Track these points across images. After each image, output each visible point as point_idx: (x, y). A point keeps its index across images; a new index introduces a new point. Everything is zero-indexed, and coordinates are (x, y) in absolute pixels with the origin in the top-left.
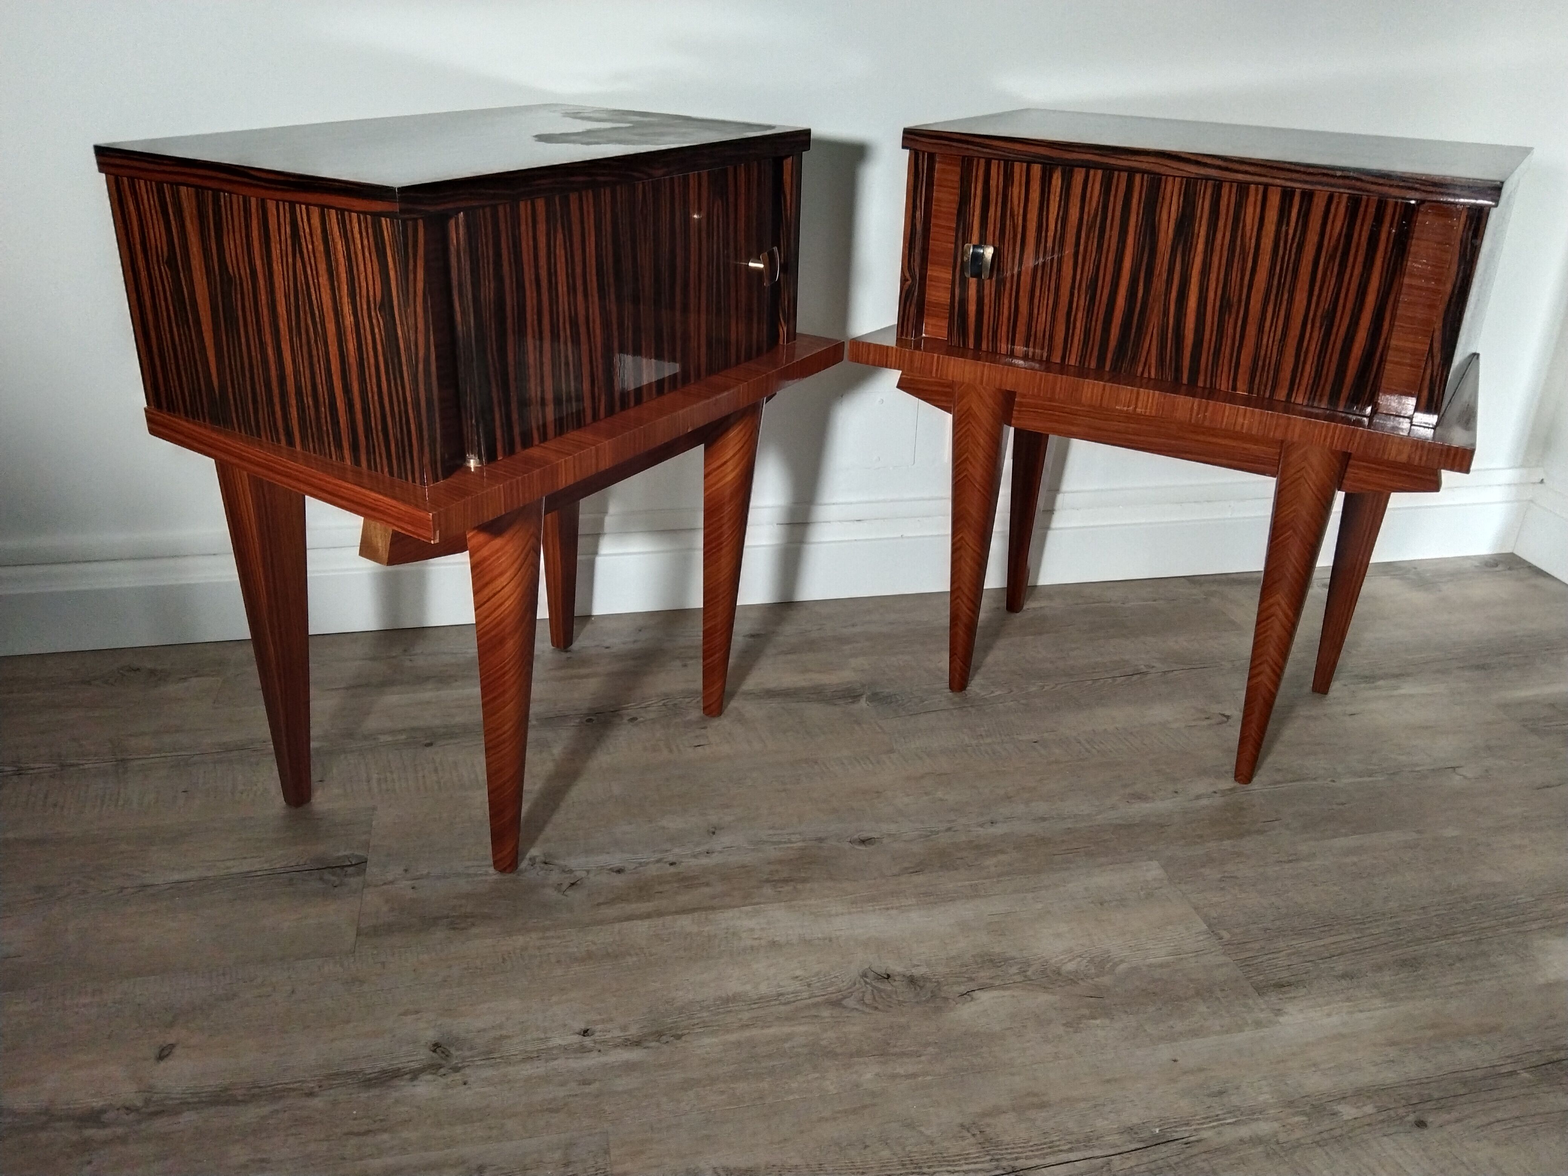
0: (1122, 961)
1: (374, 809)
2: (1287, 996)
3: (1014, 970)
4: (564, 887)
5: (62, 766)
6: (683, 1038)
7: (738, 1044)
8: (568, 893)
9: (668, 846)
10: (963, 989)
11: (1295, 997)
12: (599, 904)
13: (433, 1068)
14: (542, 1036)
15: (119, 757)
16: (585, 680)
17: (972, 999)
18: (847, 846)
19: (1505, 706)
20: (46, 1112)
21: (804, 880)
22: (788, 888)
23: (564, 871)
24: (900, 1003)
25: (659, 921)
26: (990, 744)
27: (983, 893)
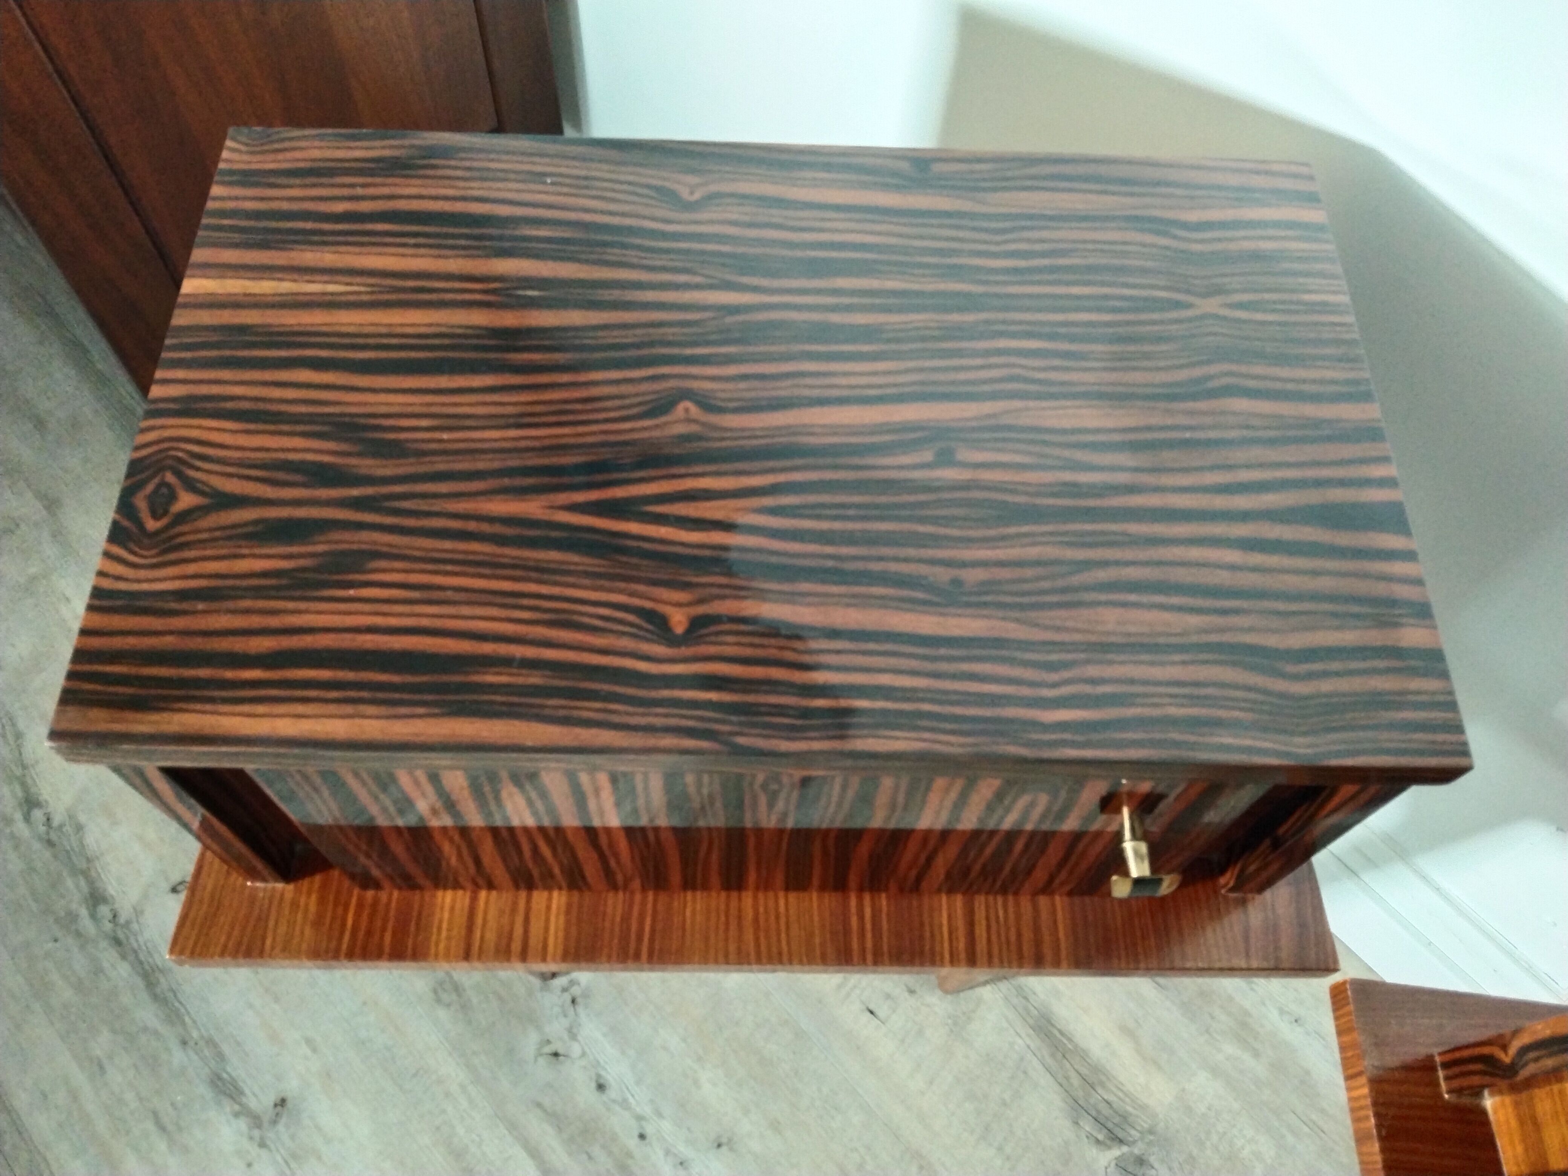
8: (541, 1061)
9: (668, 1110)
13: (256, 1121)
23: (570, 1029)
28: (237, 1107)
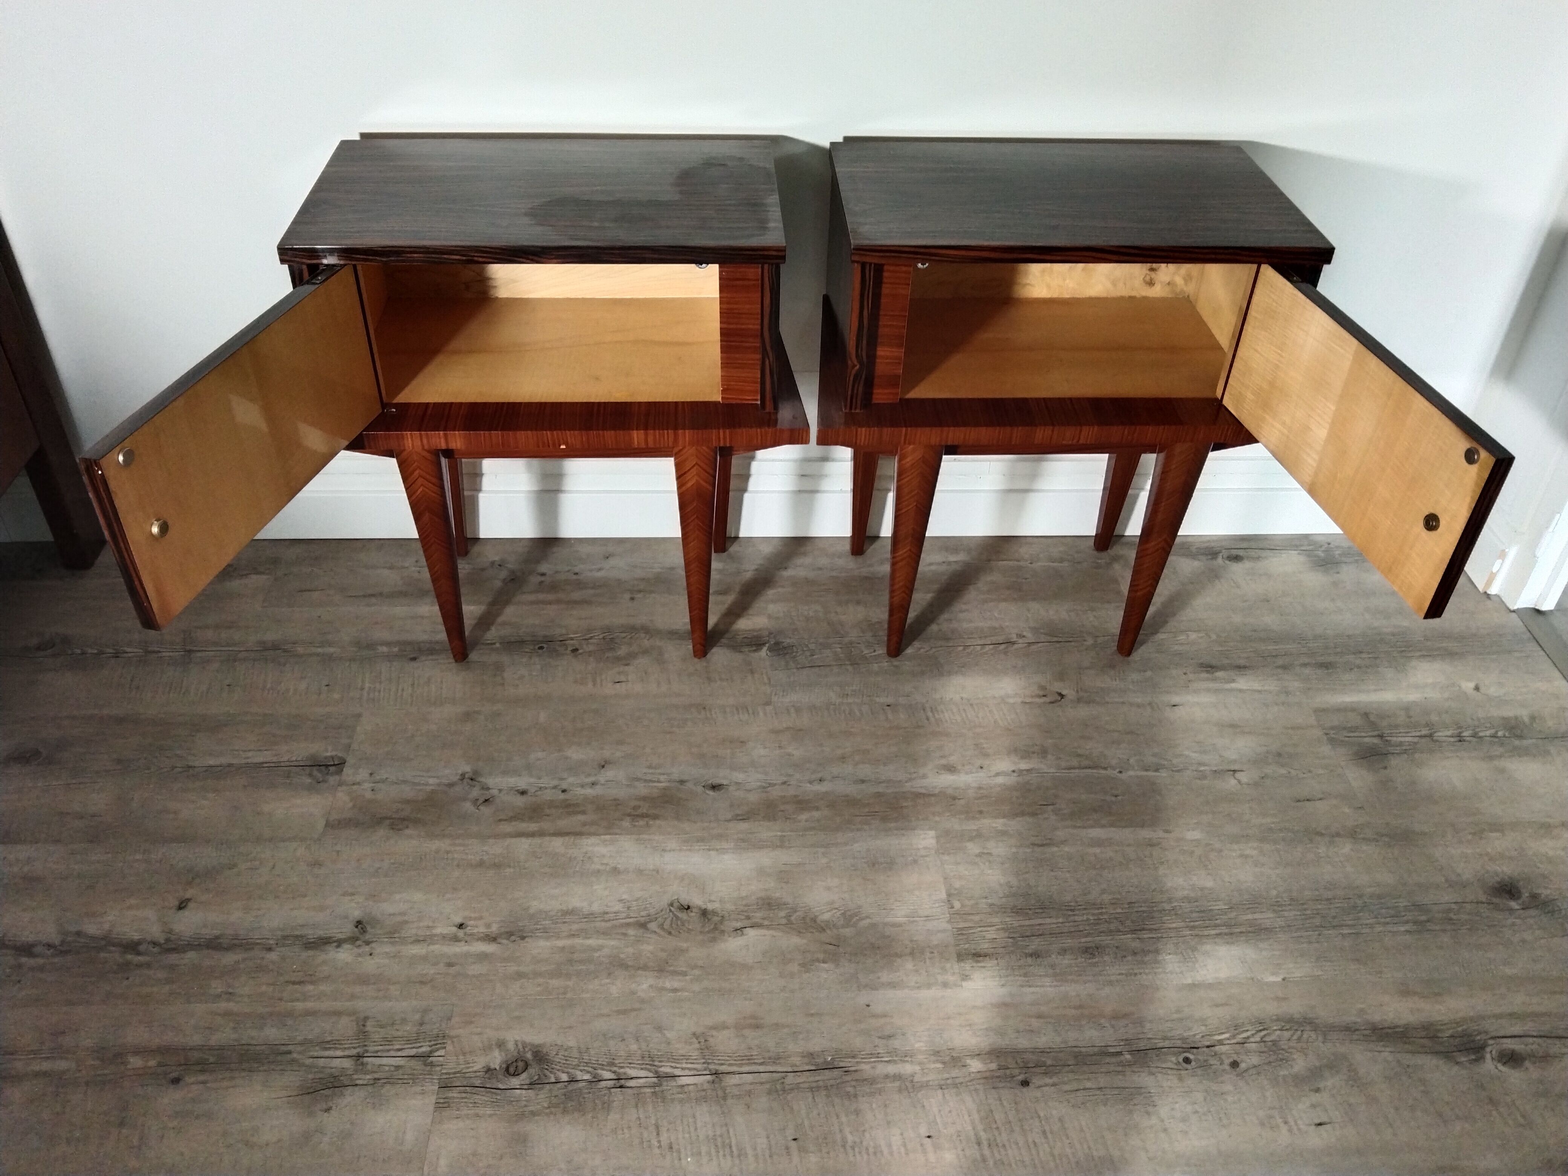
0: (867, 917)
1: (359, 716)
2: (980, 965)
3: (782, 914)
4: (481, 801)
5: (147, 652)
6: (527, 939)
7: (563, 949)
8: (481, 808)
9: (565, 775)
10: (739, 925)
11: (984, 967)
12: (500, 820)
13: (353, 940)
14: (431, 924)
15: (188, 648)
16: (549, 606)
17: (743, 934)
18: (700, 789)
19: (1320, 711)
20: (104, 938)
21: (656, 817)
22: (642, 823)
23: (483, 788)
24: (689, 931)
25: (537, 841)
26: (850, 704)
27: (787, 844)
28: (335, 944)
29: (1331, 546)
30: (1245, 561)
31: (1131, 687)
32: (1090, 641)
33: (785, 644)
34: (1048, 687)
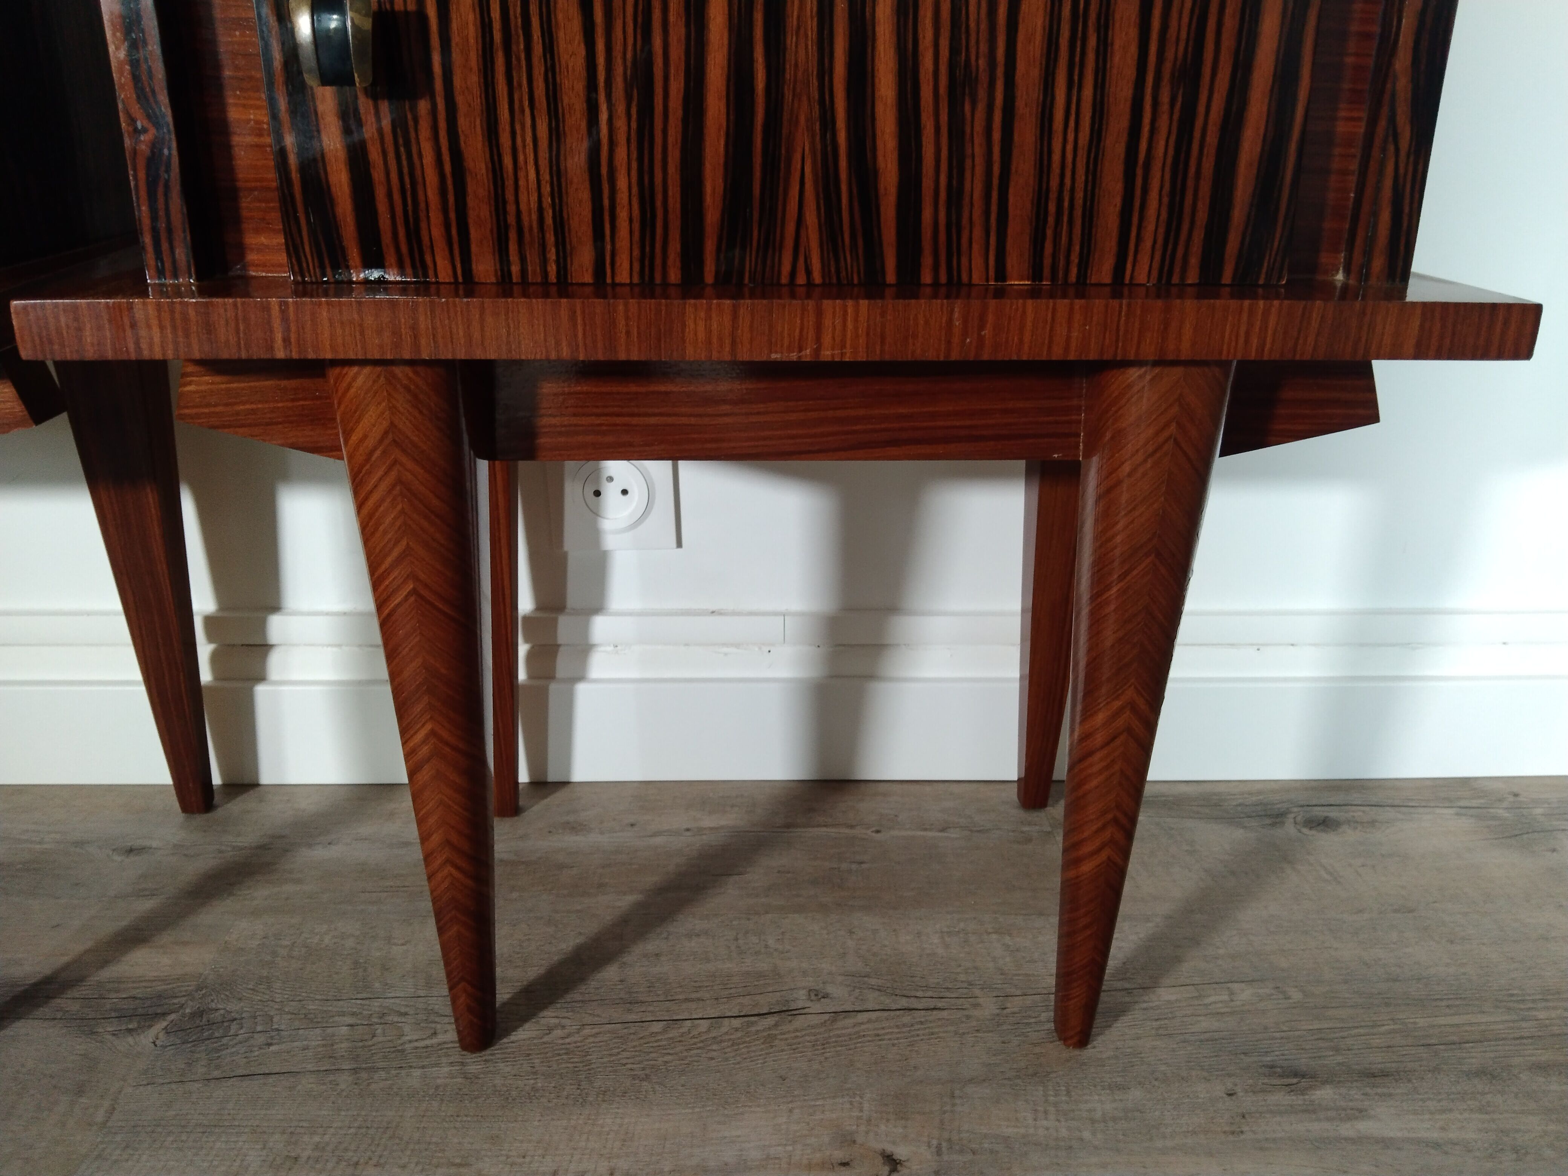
29: (1520, 799)
30: (1345, 828)
31: (1086, 1135)
32: (989, 1007)
33: (217, 1016)
34: (860, 1139)
